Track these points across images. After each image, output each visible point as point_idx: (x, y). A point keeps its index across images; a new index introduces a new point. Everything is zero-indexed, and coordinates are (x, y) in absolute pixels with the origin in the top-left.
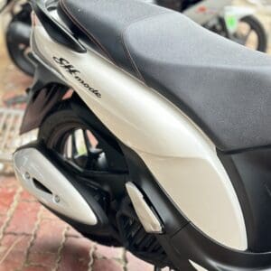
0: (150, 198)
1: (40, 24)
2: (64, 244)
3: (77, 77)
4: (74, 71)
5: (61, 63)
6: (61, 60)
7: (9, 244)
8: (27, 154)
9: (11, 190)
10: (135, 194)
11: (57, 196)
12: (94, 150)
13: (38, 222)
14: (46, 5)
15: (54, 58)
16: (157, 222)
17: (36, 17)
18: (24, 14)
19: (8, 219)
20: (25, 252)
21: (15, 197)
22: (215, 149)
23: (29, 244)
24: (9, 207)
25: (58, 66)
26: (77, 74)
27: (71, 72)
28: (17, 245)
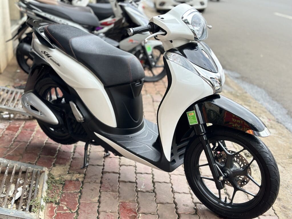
0: (79, 107)
1: (36, 37)
2: (44, 146)
3: (51, 59)
4: (50, 56)
5: (45, 53)
6: (45, 52)
7: (17, 145)
8: (28, 96)
9: (17, 126)
10: (74, 106)
11: (41, 112)
12: (60, 96)
13: (32, 138)
14: (39, 30)
15: (42, 52)
16: (81, 116)
17: (35, 35)
18: (28, 39)
19: (16, 136)
20: (25, 148)
21: (20, 128)
22: (103, 86)
23: (27, 145)
24: (17, 132)
25: (43, 55)
26: (51, 58)
27: (48, 57)
28: (20, 145)
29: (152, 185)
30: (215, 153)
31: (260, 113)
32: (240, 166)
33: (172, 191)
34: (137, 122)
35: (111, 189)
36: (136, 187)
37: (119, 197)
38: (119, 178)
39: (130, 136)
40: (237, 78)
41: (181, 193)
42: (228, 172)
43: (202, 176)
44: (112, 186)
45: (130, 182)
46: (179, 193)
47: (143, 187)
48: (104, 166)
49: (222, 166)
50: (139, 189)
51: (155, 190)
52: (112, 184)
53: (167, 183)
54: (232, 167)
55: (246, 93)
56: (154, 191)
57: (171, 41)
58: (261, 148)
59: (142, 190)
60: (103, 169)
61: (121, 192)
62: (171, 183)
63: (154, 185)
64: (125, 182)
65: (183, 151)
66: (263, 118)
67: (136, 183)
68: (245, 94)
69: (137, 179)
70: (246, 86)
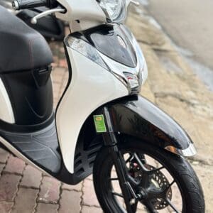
29: (59, 193)
30: (131, 165)
31: (207, 101)
32: (160, 184)
33: (81, 202)
34: (42, 117)
35: (5, 197)
36: (38, 195)
37: (13, 209)
38: (20, 181)
39: (32, 134)
40: (188, 57)
41: (92, 206)
42: (142, 192)
43: (113, 192)
44: (7, 193)
45: (33, 188)
46: (89, 206)
47: (46, 196)
48: (6, 163)
49: (137, 183)
50: (41, 199)
51: (61, 201)
52: (8, 190)
53: (77, 191)
54: (148, 186)
55: (195, 75)
56: (58, 202)
57: (78, 22)
58: (183, 169)
59: (44, 199)
60: (4, 168)
61: (17, 202)
62: (82, 191)
63: (61, 193)
64: (26, 187)
65: (93, 158)
66: (208, 107)
67: (40, 189)
68: (193, 77)
69: (42, 184)
70: (197, 67)
